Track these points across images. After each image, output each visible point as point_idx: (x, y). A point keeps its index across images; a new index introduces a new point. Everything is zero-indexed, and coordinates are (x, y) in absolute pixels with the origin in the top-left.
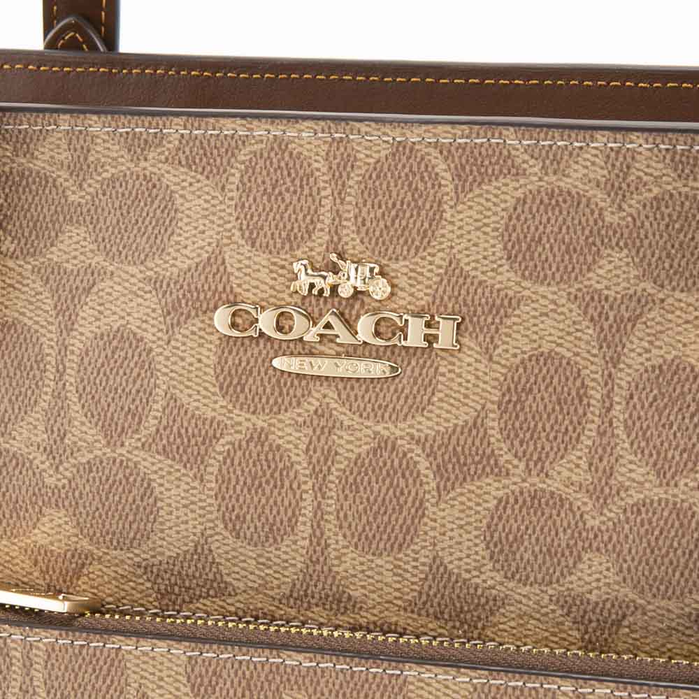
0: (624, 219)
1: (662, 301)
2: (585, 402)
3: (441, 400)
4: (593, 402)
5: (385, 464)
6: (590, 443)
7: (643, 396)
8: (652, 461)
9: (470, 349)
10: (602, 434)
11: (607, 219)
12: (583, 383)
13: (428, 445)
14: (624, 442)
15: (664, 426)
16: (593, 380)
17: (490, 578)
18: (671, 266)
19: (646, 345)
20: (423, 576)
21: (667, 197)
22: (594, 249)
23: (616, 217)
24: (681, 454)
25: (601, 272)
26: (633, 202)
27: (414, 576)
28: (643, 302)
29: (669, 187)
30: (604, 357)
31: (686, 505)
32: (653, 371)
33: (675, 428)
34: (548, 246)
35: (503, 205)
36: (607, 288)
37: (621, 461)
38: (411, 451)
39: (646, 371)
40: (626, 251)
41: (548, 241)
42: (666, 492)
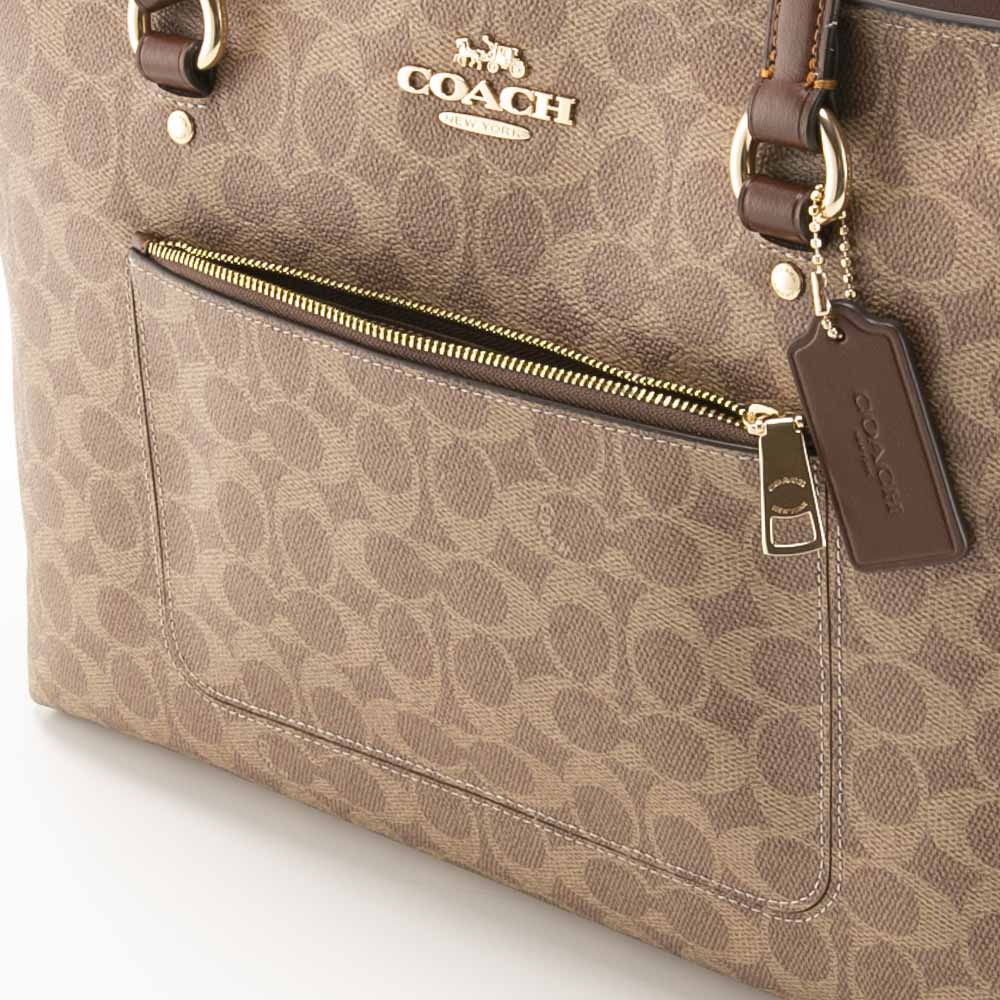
0: (689, 39)
1: (710, 110)
2: (655, 181)
3: (558, 164)
4: (659, 183)
5: (518, 207)
6: (655, 214)
7: (692, 183)
8: (693, 237)
9: (582, 126)
10: (664, 209)
11: (678, 38)
12: (654, 166)
13: (549, 197)
14: (677, 218)
15: (703, 211)
16: (661, 165)
17: (583, 306)
18: (718, 84)
19: (696, 144)
20: (541, 297)
21: (720, 27)
22: (668, 60)
23: (684, 36)
24: (713, 236)
25: (670, 79)
26: (696, 27)
27: (535, 296)
28: (698, 108)
29: (722, 20)
30: (669, 148)
31: (714, 276)
32: (699, 166)
33: (710, 213)
34: (637, 52)
35: (608, 15)
36: (674, 93)
37: (674, 234)
38: (537, 200)
39: (694, 165)
40: (688, 66)
41: (638, 48)
42: (701, 264)
